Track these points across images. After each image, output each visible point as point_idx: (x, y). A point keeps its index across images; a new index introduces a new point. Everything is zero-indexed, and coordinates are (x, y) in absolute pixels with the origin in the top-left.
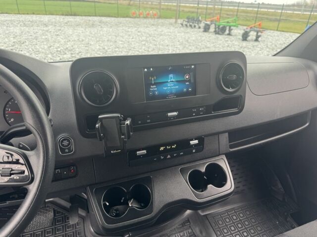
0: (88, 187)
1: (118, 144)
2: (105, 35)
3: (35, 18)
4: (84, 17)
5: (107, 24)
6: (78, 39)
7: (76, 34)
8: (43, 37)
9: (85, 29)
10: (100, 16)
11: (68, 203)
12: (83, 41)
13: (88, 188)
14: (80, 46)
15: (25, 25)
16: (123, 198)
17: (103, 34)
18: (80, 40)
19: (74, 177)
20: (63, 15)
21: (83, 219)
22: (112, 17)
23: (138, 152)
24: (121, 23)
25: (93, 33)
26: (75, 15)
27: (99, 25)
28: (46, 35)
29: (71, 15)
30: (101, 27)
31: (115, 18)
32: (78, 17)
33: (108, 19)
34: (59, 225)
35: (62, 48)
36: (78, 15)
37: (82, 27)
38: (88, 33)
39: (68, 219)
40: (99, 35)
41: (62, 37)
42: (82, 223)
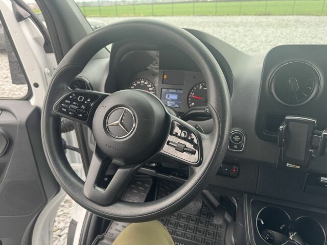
0: (246, 194)
1: (302, 158)
2: (298, 36)
3: (228, 19)
4: (278, 17)
5: (305, 23)
6: (266, 40)
7: (265, 34)
8: (232, 37)
9: (276, 30)
10: (297, 15)
11: (217, 202)
12: (271, 41)
13: (245, 196)
14: (266, 47)
15: (218, 26)
16: (283, 226)
17: (296, 35)
18: (268, 41)
19: (235, 177)
20: (256, 15)
21: (227, 224)
22: (313, 15)
23: (322, 178)
24: (323, 23)
25: (284, 34)
26: (269, 14)
27: (294, 25)
28: (235, 35)
29: (265, 15)
30: (296, 27)
31: (317, 17)
32: (271, 17)
33: (307, 18)
34: (203, 219)
35: (247, 49)
36: (272, 15)
37: (273, 27)
38: (278, 34)
39: (213, 216)
40: (291, 36)
41: (249, 37)
42: (225, 228)
